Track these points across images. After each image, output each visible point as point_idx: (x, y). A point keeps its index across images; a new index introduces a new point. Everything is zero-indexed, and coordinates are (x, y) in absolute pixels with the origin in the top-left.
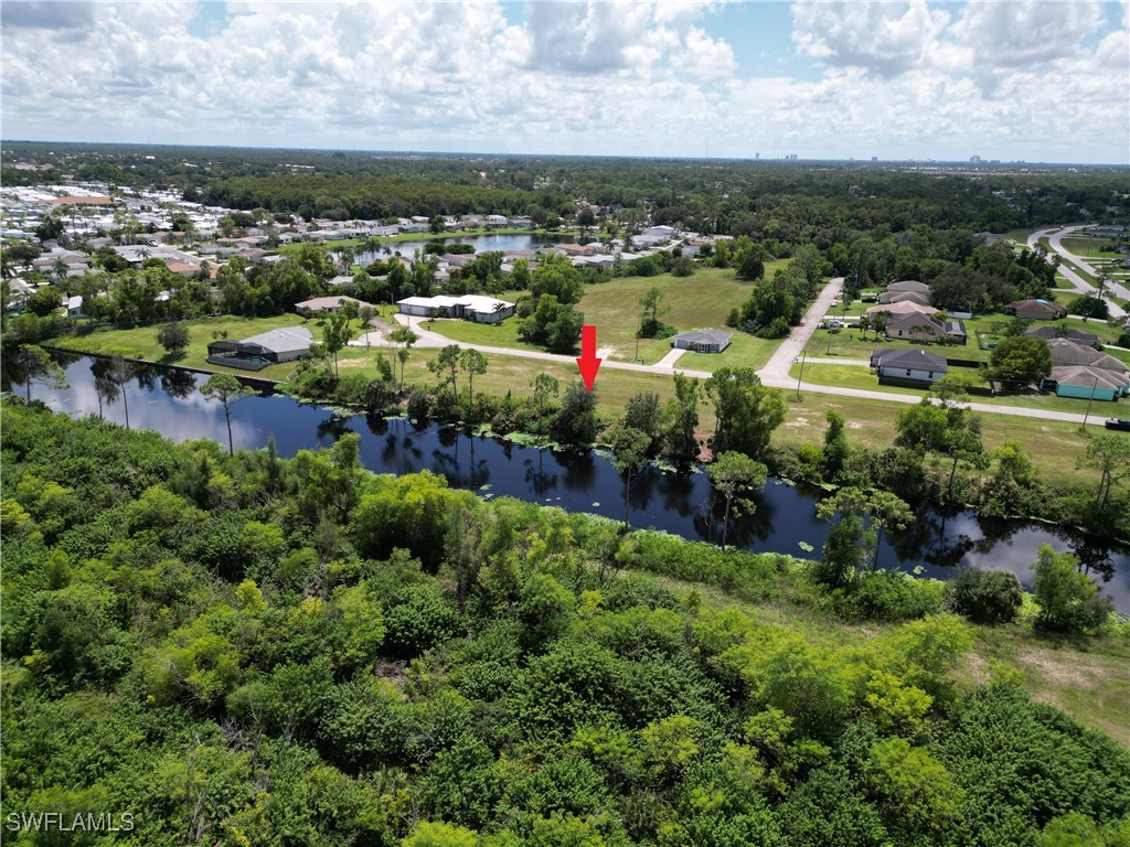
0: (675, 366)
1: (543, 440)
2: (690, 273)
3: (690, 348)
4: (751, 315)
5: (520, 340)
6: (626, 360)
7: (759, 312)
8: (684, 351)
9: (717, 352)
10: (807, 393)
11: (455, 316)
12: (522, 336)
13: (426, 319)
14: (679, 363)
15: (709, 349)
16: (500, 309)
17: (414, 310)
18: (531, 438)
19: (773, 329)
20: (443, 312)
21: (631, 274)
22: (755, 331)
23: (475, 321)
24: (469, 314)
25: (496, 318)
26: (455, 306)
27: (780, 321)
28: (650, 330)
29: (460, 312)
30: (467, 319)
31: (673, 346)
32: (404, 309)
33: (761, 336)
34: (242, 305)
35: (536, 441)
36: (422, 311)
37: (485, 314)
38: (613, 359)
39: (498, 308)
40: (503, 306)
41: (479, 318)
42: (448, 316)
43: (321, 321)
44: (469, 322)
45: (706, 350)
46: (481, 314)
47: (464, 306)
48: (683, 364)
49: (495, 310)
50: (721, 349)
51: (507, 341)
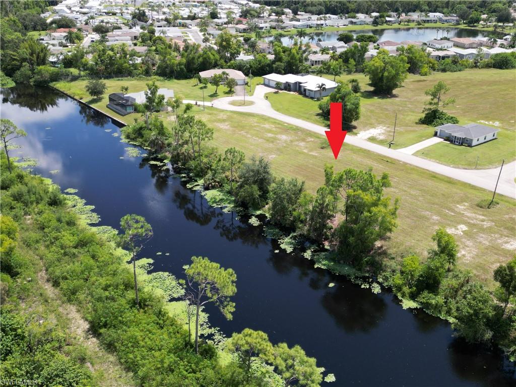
0: (415, 154)
1: (227, 200)
3: (449, 139)
5: (318, 115)
6: (381, 142)
8: (442, 140)
9: (470, 146)
11: (295, 91)
12: (320, 111)
13: (274, 90)
14: (425, 154)
15: (465, 142)
16: (322, 88)
18: (220, 196)
20: (287, 87)
23: (305, 96)
24: (303, 90)
25: (318, 95)
26: (296, 83)
28: (432, 118)
29: (298, 88)
30: (300, 93)
31: (436, 135)
32: (266, 82)
34: (168, 71)
35: (221, 200)
36: (273, 84)
37: (312, 91)
38: (372, 139)
39: (320, 87)
40: (324, 86)
41: (307, 94)
42: (290, 90)
43: (204, 85)
44: (301, 97)
45: (459, 143)
46: (309, 90)
47: (301, 83)
48: (426, 152)
49: (319, 89)
50: (474, 143)
51: (310, 114)
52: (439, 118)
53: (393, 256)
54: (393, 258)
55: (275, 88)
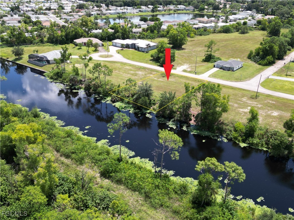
0: (209, 76)
1: (128, 107)
2: (247, 33)
3: (222, 68)
4: (258, 54)
5: (151, 60)
6: (190, 72)
7: (261, 53)
8: (218, 69)
9: (233, 71)
10: (263, 94)
11: (132, 48)
12: (152, 58)
13: (120, 49)
14: (214, 76)
15: (230, 69)
16: (148, 46)
17: (117, 45)
18: (123, 105)
19: (265, 61)
20: (128, 46)
21: (220, 32)
22: (258, 62)
23: (139, 50)
24: (137, 47)
25: (146, 50)
26: (132, 44)
27: (270, 58)
28: (209, 59)
29: (134, 47)
30: (136, 49)
31: (214, 66)
32: (114, 44)
33: (260, 64)
34: (54, 40)
35: (125, 107)
36: (120, 45)
37: (143, 48)
38: (185, 71)
39: (147, 46)
40: (149, 45)
41: (140, 49)
42: (129, 48)
43: (80, 47)
44: (136, 51)
45: (228, 70)
46: (141, 47)
47: (135, 44)
48: (214, 75)
49: (147, 47)
50: (235, 69)
51: (146, 60)
52: (213, 58)
53: (228, 124)
54: (228, 125)
55: (121, 47)
